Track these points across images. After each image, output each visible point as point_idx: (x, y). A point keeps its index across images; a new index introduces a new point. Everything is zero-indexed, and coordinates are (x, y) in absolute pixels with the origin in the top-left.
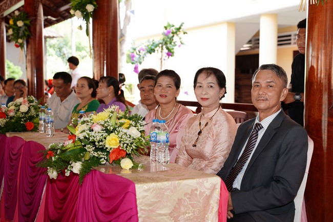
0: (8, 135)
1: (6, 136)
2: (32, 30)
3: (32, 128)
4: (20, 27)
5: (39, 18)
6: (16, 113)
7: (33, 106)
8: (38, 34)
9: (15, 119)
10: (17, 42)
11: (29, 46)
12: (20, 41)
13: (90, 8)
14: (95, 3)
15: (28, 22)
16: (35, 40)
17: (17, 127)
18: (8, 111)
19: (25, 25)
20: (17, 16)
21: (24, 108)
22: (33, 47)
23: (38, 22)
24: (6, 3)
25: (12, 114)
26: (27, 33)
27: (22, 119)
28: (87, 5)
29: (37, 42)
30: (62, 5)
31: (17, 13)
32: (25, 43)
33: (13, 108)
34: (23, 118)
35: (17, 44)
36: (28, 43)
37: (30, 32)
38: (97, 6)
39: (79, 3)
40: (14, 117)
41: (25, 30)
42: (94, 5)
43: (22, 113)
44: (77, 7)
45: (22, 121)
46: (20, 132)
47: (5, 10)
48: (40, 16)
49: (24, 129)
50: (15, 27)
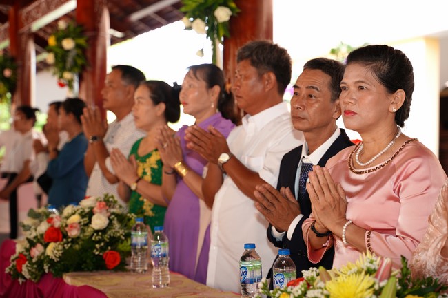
0: (68, 279)
1: (64, 283)
2: (89, 55)
3: (117, 263)
4: (68, 51)
5: (101, 34)
6: (83, 231)
7: (117, 215)
8: (99, 63)
9: (80, 242)
10: (61, 77)
11: (84, 85)
12: (67, 75)
13: (223, 14)
14: (233, 5)
15: (82, 41)
16: (93, 74)
17: (85, 262)
18: (67, 226)
19: (78, 46)
20: (63, 31)
21: (99, 222)
22: (91, 86)
23: (100, 41)
24: (38, 7)
25: (74, 233)
26: (80, 62)
27: (97, 246)
28: (216, 8)
29: (97, 77)
30: (135, 10)
31: (62, 25)
32: (76, 79)
33: (76, 219)
34: (99, 242)
35: (63, 81)
36: (81, 79)
37: (86, 58)
38: (238, 11)
39: (201, 5)
40: (78, 238)
41: (78, 55)
42: (231, 9)
43: (97, 231)
44: (197, 13)
45: (96, 248)
46: (91, 271)
47: (35, 19)
48: (104, 31)
49: (100, 266)
50: (58, 50)
